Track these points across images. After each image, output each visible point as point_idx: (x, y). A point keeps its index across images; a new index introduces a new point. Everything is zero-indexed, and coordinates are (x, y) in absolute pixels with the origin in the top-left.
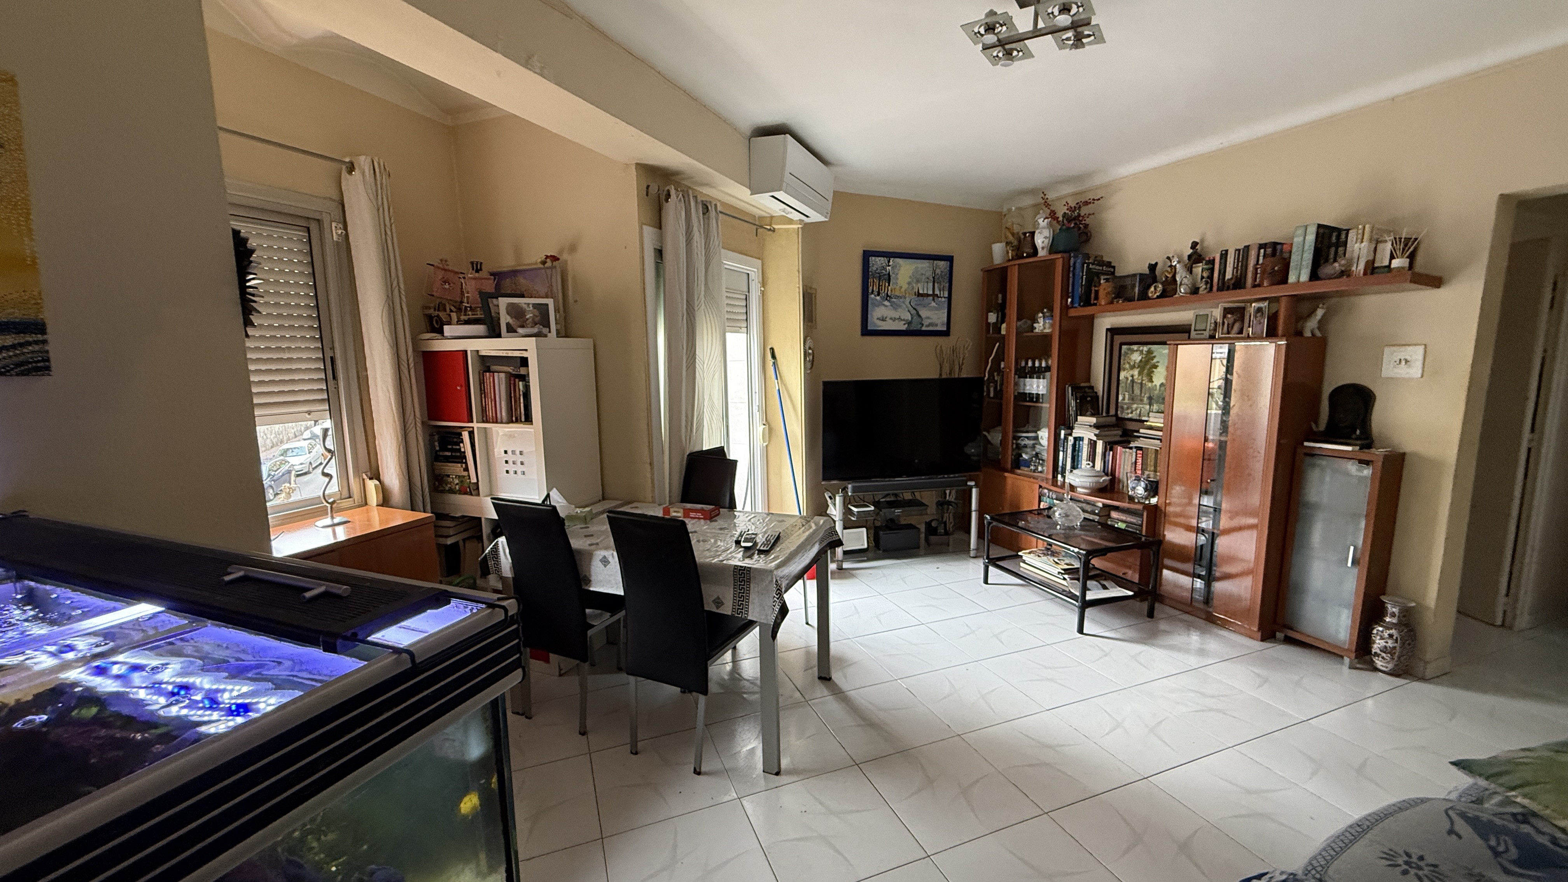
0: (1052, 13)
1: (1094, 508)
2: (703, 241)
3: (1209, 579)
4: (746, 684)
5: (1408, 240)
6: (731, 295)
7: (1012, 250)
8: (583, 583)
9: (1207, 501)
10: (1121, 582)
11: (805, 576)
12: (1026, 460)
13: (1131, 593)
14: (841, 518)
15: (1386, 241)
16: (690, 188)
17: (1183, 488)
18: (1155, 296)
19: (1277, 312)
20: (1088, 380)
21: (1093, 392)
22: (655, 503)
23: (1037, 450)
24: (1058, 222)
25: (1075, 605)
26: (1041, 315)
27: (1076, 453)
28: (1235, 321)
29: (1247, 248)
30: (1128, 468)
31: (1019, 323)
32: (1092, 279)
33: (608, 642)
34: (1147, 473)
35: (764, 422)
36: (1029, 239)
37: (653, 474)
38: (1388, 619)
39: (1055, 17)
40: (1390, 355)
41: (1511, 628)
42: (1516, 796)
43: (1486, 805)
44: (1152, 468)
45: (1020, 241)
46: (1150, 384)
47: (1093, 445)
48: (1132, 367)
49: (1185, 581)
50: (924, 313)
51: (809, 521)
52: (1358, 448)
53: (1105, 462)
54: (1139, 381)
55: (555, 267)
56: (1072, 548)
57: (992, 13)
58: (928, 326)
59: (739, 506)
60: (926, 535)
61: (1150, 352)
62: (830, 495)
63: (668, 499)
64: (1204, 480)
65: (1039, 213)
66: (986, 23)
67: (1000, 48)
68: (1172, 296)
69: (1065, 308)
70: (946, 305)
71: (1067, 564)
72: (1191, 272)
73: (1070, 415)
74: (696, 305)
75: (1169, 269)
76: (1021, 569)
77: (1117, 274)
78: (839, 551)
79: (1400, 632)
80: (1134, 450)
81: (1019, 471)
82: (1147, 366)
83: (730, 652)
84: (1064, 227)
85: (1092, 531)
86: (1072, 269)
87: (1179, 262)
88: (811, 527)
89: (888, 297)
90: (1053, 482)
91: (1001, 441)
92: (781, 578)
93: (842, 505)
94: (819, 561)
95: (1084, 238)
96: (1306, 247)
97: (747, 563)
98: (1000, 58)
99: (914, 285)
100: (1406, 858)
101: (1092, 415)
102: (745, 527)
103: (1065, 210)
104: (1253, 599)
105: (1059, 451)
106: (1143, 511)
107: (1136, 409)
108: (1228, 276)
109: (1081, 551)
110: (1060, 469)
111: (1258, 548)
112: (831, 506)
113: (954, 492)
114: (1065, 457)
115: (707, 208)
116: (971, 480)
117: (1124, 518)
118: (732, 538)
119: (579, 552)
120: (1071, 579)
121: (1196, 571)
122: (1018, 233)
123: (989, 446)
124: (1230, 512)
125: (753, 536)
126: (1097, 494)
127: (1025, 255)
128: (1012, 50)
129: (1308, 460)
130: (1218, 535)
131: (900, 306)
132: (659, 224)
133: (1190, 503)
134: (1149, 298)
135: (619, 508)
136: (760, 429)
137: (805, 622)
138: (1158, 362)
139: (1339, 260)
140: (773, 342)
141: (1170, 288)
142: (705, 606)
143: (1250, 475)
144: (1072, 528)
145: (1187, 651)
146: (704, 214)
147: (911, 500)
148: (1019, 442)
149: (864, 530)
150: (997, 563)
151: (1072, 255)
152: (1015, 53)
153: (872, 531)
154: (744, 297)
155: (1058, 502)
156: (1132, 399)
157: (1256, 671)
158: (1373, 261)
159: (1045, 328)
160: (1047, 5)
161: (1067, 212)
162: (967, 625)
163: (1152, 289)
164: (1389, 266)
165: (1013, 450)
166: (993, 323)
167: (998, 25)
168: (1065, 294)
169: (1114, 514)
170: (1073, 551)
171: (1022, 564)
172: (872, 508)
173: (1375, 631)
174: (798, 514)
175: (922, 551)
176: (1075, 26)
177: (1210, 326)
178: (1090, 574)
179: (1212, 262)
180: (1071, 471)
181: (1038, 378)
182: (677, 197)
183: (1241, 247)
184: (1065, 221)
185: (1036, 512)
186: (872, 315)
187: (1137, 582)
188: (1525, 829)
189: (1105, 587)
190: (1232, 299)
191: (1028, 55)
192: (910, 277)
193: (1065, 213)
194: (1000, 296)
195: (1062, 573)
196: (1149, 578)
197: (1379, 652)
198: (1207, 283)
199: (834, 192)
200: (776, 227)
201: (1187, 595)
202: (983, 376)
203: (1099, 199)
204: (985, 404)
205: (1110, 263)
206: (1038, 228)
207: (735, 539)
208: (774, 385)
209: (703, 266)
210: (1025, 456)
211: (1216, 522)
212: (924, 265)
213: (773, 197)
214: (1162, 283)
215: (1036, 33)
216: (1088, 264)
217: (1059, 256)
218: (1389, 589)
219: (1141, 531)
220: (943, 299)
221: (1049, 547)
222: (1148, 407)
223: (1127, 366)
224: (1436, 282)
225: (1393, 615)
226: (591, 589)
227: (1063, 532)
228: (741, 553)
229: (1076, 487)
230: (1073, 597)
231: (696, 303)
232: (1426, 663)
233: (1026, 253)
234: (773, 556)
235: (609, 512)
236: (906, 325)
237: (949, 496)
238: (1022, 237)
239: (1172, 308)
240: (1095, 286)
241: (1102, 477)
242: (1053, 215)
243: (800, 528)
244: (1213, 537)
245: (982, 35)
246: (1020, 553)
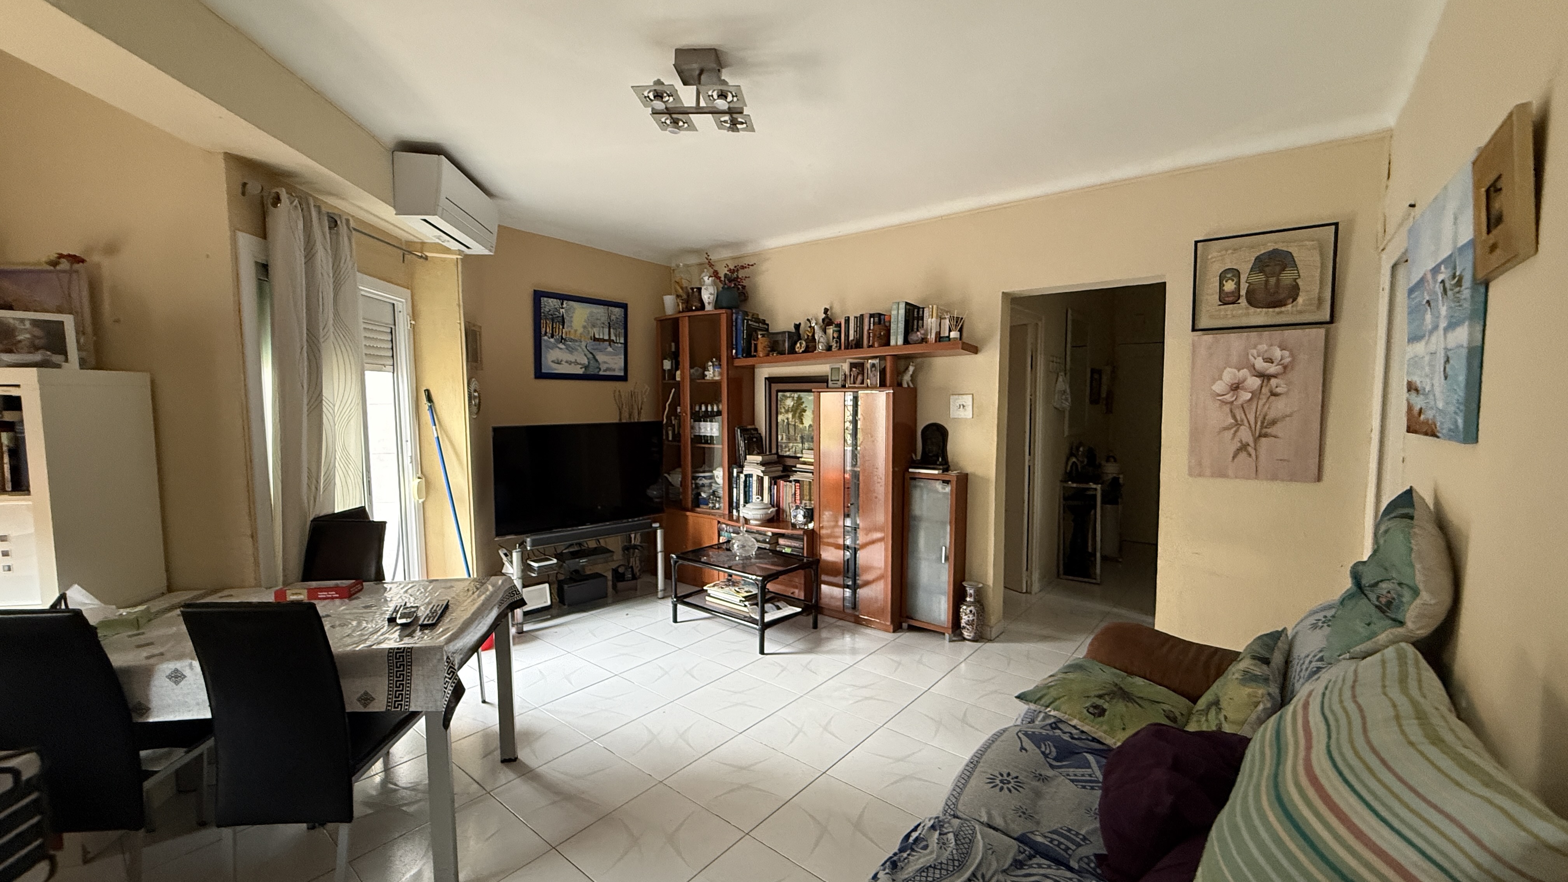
0: (712, 96)
1: (765, 537)
2: (330, 260)
3: (855, 588)
4: (404, 793)
5: (957, 318)
6: (370, 327)
7: (682, 303)
8: (134, 715)
9: (848, 522)
10: (791, 601)
11: (480, 650)
12: (704, 498)
13: (799, 610)
14: (520, 575)
15: (945, 318)
16: (311, 195)
17: (831, 513)
18: (801, 351)
19: (885, 367)
20: (753, 423)
21: (758, 433)
22: (260, 586)
23: (714, 488)
24: (721, 281)
25: (755, 629)
26: (710, 363)
27: (747, 488)
28: (858, 374)
29: (862, 315)
30: (790, 499)
31: (692, 371)
32: (752, 334)
33: (180, 791)
34: (804, 502)
35: (420, 475)
36: (696, 294)
37: (256, 549)
38: (968, 599)
39: (715, 100)
40: (955, 402)
41: (1030, 593)
42: (1050, 711)
43: (1037, 723)
44: (808, 498)
45: (688, 296)
46: (801, 426)
47: (760, 480)
48: (787, 411)
49: (837, 592)
50: (601, 357)
51: (485, 583)
52: (941, 471)
53: (771, 495)
54: (793, 423)
55: (77, 272)
56: (750, 576)
57: (659, 82)
58: (605, 371)
59: (388, 576)
60: (613, 582)
61: (799, 398)
62: (505, 551)
63: (281, 579)
64: (846, 505)
65: (704, 272)
66: (655, 90)
67: (667, 116)
68: (813, 352)
69: (731, 359)
70: (623, 351)
71: (747, 592)
72: (825, 333)
73: (740, 455)
74: (321, 335)
75: (809, 329)
76: (707, 603)
77: (771, 331)
78: (519, 612)
79: (975, 607)
80: (793, 483)
81: (698, 509)
82: (798, 411)
83: (381, 760)
84: (726, 286)
85: (765, 559)
86: (734, 324)
87: (816, 324)
88: (487, 590)
89: (562, 340)
90: (729, 516)
91: (681, 482)
92: (454, 653)
93: (520, 562)
94: (498, 628)
95: (743, 298)
96: (900, 318)
97: (407, 643)
98: (668, 125)
99: (590, 329)
100: (1000, 778)
101: (758, 454)
102: (400, 600)
103: (725, 271)
104: (885, 601)
105: (733, 488)
106: (803, 535)
107: (792, 448)
108: (851, 338)
109: (759, 578)
110: (734, 504)
111: (886, 557)
112: (507, 564)
113: (638, 536)
114: (739, 493)
115: (336, 222)
116: (655, 522)
117: (789, 544)
118: (384, 616)
119: (128, 671)
120: (751, 605)
121: (845, 583)
122: (686, 287)
123: (670, 487)
124: (866, 529)
125: (413, 610)
126: (767, 524)
127: (694, 308)
128: (680, 120)
129: (913, 482)
130: (859, 549)
131: (577, 350)
132: (262, 232)
133: (836, 526)
134: (796, 353)
135: (197, 599)
136: (413, 484)
137: (480, 700)
138: (806, 407)
139: (920, 330)
140: (429, 382)
141: (811, 345)
142: (347, 706)
143: (876, 498)
144: (748, 558)
145: (842, 652)
146: (330, 228)
147: (596, 548)
148: (698, 481)
149: (547, 586)
150: (685, 600)
151: (734, 311)
152: (681, 124)
153: (555, 586)
154: (389, 331)
155: (735, 535)
156: (789, 439)
157: (891, 657)
158: (940, 332)
159: (714, 376)
160: (708, 87)
161: (728, 273)
162: (660, 667)
163: (798, 345)
164: (949, 337)
165: (692, 490)
166: (669, 370)
167: (665, 95)
168: (730, 347)
169: (782, 541)
170: (751, 579)
171: (707, 598)
172: (555, 561)
173: (961, 610)
174: (466, 576)
175: (610, 600)
176: (730, 112)
177: (841, 377)
178: (767, 597)
179: (839, 325)
180: (744, 506)
181: (711, 421)
182: (291, 203)
183: (858, 315)
184: (727, 282)
185: (716, 547)
186: (546, 358)
187: (803, 598)
188: (1058, 732)
189: (779, 608)
190: (855, 355)
191: (692, 127)
192: (585, 321)
193: (726, 274)
194: (673, 344)
195: (743, 601)
196: (812, 594)
197: (965, 625)
198: (837, 342)
199: (499, 226)
200: (428, 254)
201: (840, 603)
202: (661, 420)
203: (752, 265)
204: (665, 447)
205: (764, 320)
206: (703, 285)
207: (387, 617)
208: (431, 432)
209: (332, 287)
210: (704, 495)
211: (855, 539)
212: (600, 310)
213: (425, 220)
214: (805, 341)
215: (699, 110)
216: (748, 320)
217: (723, 311)
218: (967, 577)
219: (803, 553)
220: (620, 345)
221: (730, 578)
222: (800, 445)
223: (783, 410)
224: (975, 350)
225: (971, 595)
226: (151, 720)
227: (741, 562)
228: (398, 633)
229: (749, 520)
230: (754, 621)
231: (322, 333)
232: (991, 627)
233: (695, 306)
234: (441, 630)
235: (183, 606)
236: (583, 369)
237: (635, 539)
238: (690, 291)
239: (813, 361)
240: (754, 340)
241: (769, 508)
242: (716, 274)
243: (473, 593)
244: (855, 551)
245: (651, 100)
246: (705, 588)
